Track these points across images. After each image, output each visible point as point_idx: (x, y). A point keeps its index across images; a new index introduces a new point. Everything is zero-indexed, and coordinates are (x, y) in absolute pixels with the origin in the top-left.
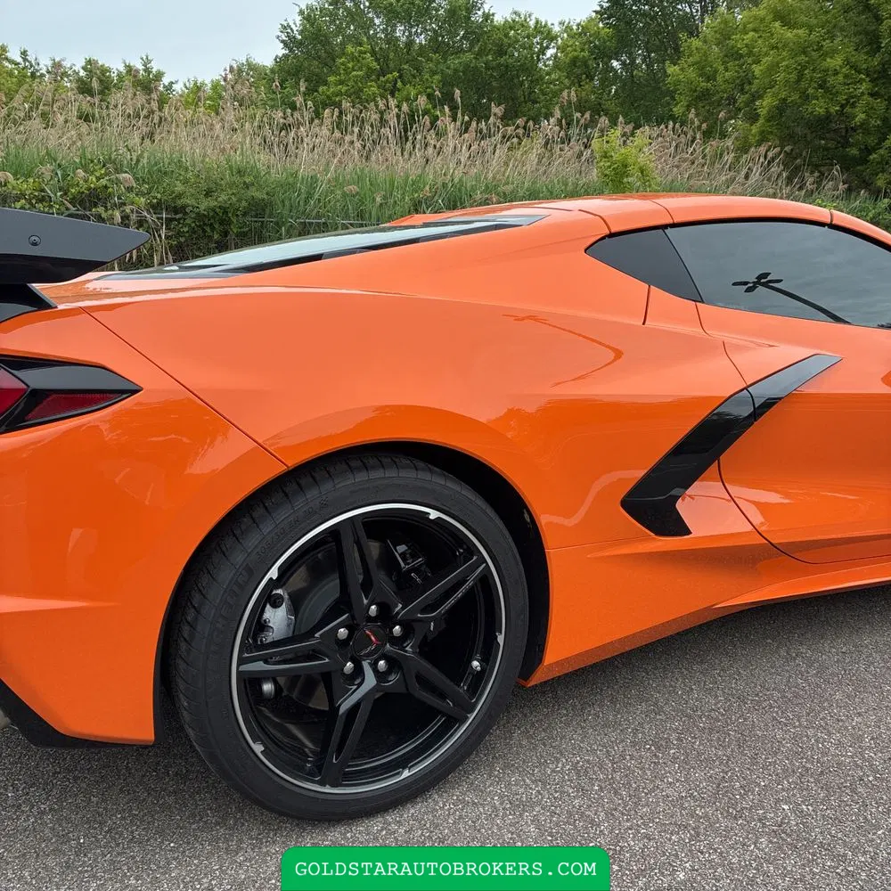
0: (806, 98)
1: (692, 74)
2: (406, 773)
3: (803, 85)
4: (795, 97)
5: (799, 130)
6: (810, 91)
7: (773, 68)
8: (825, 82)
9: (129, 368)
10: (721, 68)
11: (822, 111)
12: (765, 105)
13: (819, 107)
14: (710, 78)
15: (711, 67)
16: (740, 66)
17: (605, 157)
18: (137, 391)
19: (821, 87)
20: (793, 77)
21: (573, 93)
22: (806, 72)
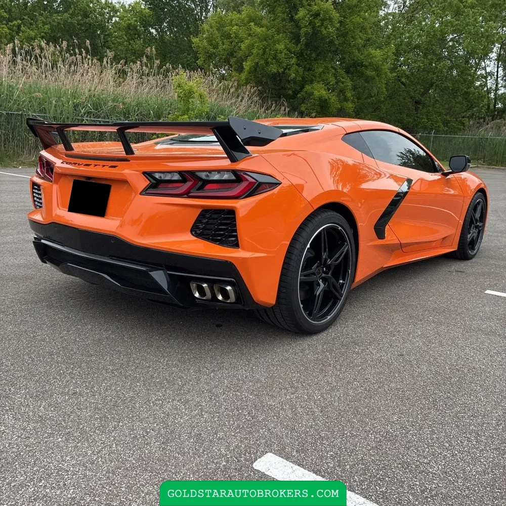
0: (267, 63)
1: (205, 43)
2: (329, 317)
3: (266, 56)
4: (262, 62)
5: (264, 80)
6: (270, 60)
7: (251, 46)
8: (276, 56)
9: (280, 178)
10: (220, 43)
11: (275, 71)
12: (247, 65)
13: (274, 68)
14: (216, 47)
15: (215, 41)
16: (231, 43)
17: (179, 87)
18: (281, 184)
19: (274, 58)
20: (261, 52)
21: (153, 49)
22: (267, 50)
